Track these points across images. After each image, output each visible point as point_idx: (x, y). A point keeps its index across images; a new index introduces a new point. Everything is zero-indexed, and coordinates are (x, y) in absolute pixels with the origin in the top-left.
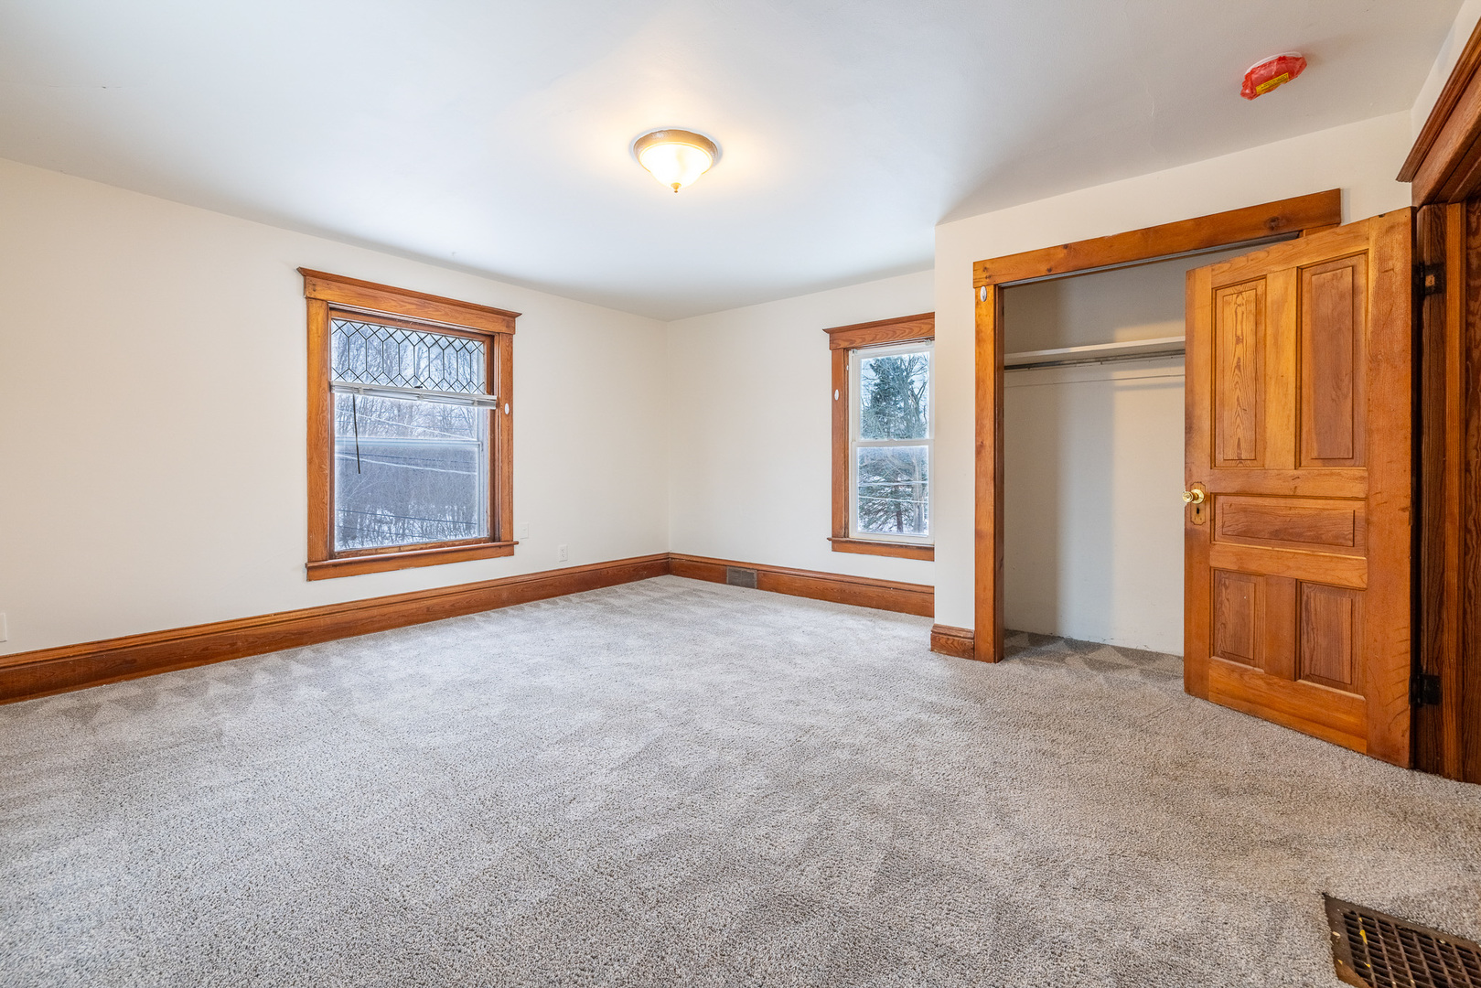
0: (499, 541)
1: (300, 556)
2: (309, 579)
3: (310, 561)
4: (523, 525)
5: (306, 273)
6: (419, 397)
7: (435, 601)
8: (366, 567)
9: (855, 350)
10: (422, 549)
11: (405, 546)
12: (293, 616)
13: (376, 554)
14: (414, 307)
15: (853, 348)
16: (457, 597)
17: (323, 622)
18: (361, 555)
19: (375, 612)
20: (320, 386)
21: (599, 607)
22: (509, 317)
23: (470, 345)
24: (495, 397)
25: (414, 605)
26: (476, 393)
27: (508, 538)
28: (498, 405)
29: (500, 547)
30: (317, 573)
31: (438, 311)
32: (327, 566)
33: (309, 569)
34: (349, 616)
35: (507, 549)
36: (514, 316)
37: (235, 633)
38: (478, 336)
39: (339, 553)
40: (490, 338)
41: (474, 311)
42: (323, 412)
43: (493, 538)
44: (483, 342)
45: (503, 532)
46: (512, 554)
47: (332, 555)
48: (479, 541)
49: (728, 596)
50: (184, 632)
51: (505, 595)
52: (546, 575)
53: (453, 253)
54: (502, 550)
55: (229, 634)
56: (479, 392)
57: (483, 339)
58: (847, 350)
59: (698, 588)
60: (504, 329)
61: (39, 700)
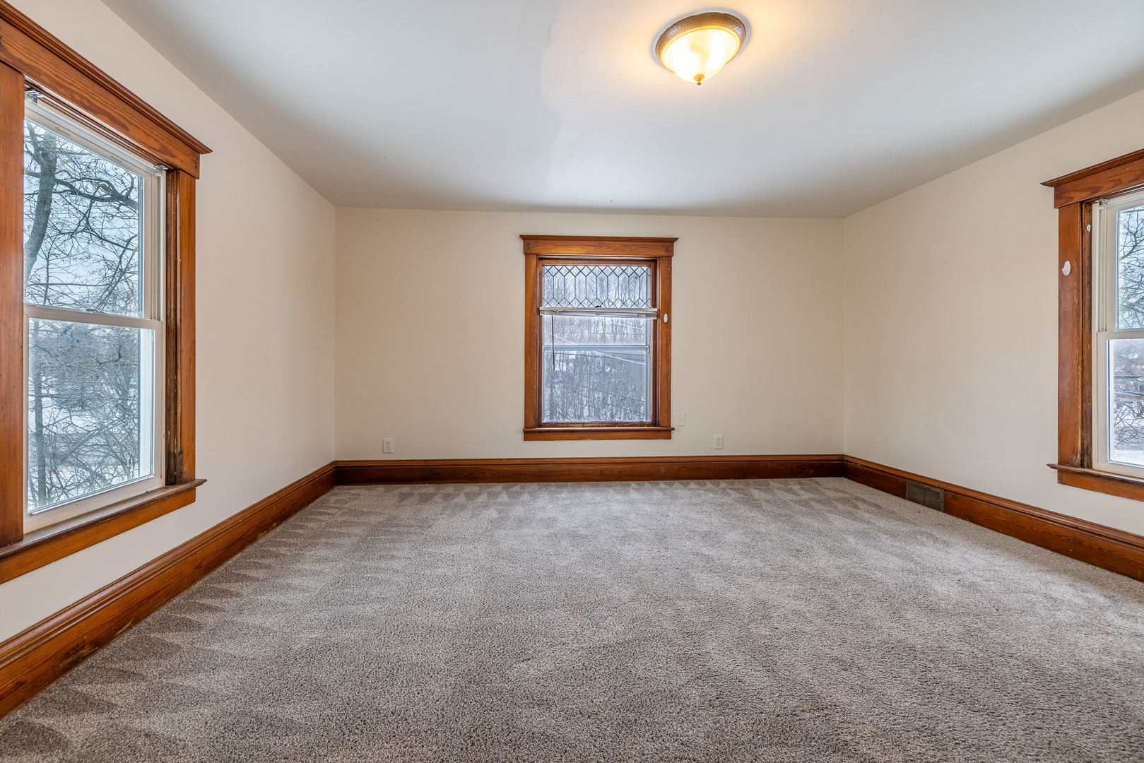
0: (660, 427)
1: (520, 424)
2: (525, 439)
3: (525, 427)
4: (678, 416)
5: (523, 237)
6: (598, 314)
7: (606, 467)
8: (559, 435)
9: (1103, 201)
10: (599, 426)
11: (588, 423)
12: (516, 462)
13: (568, 427)
14: (592, 248)
15: (1098, 198)
16: (624, 466)
17: (532, 468)
18: (558, 427)
19: (565, 468)
20: (531, 311)
21: (738, 495)
22: (669, 243)
23: (639, 271)
24: (656, 310)
25: (591, 467)
26: (644, 307)
27: (666, 424)
28: (658, 316)
29: (659, 431)
30: (530, 436)
31: (610, 248)
32: (535, 432)
33: (525, 432)
34: (547, 468)
35: (665, 434)
36: (672, 241)
37: (485, 467)
38: (644, 262)
39: (544, 424)
40: (653, 262)
41: (639, 243)
42: (533, 328)
43: (655, 423)
44: (650, 266)
45: (661, 418)
46: (669, 438)
47: (540, 425)
48: (642, 424)
49: (893, 512)
50: (462, 462)
51: (663, 470)
52: (701, 459)
53: (611, 201)
54: (660, 434)
55: (482, 467)
56: (646, 306)
57: (650, 264)
58: (1087, 204)
59: (862, 497)
60: (663, 253)
61: (395, 486)
